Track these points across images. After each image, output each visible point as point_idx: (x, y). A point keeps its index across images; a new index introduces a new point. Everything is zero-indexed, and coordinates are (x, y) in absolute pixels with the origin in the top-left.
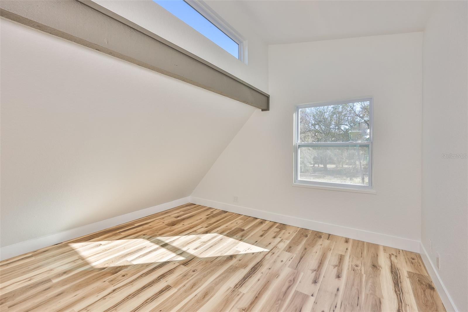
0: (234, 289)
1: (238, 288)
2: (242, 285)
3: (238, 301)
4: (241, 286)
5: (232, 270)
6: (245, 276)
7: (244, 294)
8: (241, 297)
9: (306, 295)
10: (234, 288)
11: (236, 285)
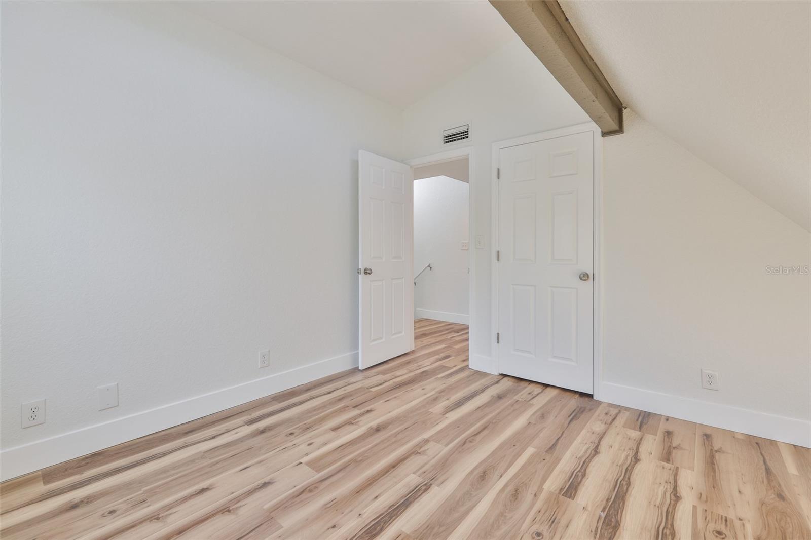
0: (431, 482)
1: (424, 483)
2: (415, 489)
3: (426, 464)
4: (417, 487)
5: (435, 530)
6: (404, 510)
7: (414, 473)
8: (420, 468)
9: (308, 466)
10: (431, 484)
11: (426, 490)
